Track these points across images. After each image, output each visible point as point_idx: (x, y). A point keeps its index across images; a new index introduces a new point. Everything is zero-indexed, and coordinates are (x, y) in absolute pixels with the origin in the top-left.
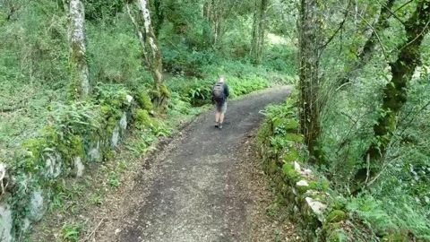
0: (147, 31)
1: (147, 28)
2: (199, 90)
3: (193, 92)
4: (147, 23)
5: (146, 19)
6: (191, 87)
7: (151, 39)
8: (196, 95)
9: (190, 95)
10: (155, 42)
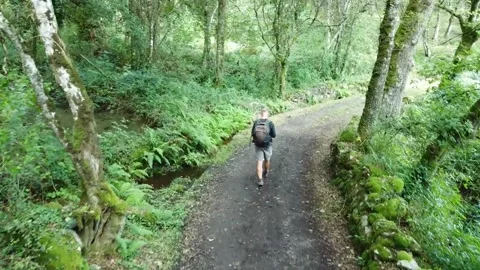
0: (50, 51)
1: (48, 42)
2: (161, 152)
3: (150, 157)
4: (47, 30)
5: (43, 19)
6: (142, 146)
7: (62, 70)
8: (155, 161)
9: (145, 164)
10: (75, 80)
